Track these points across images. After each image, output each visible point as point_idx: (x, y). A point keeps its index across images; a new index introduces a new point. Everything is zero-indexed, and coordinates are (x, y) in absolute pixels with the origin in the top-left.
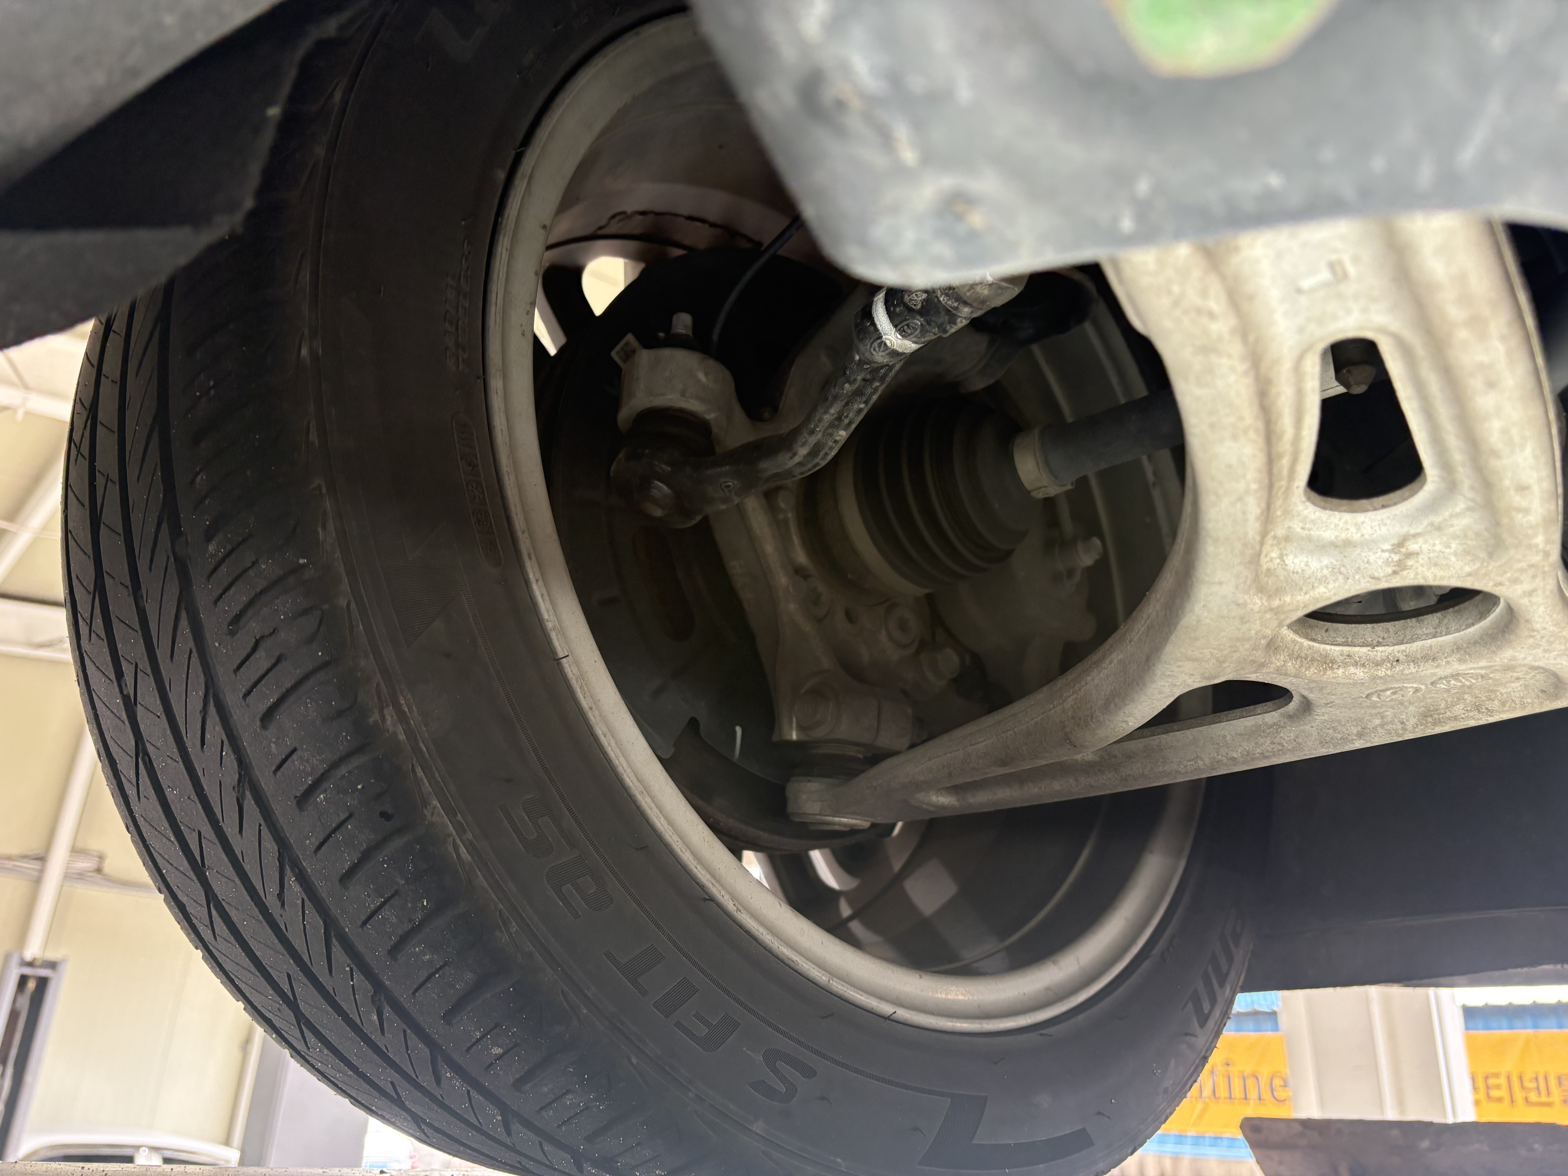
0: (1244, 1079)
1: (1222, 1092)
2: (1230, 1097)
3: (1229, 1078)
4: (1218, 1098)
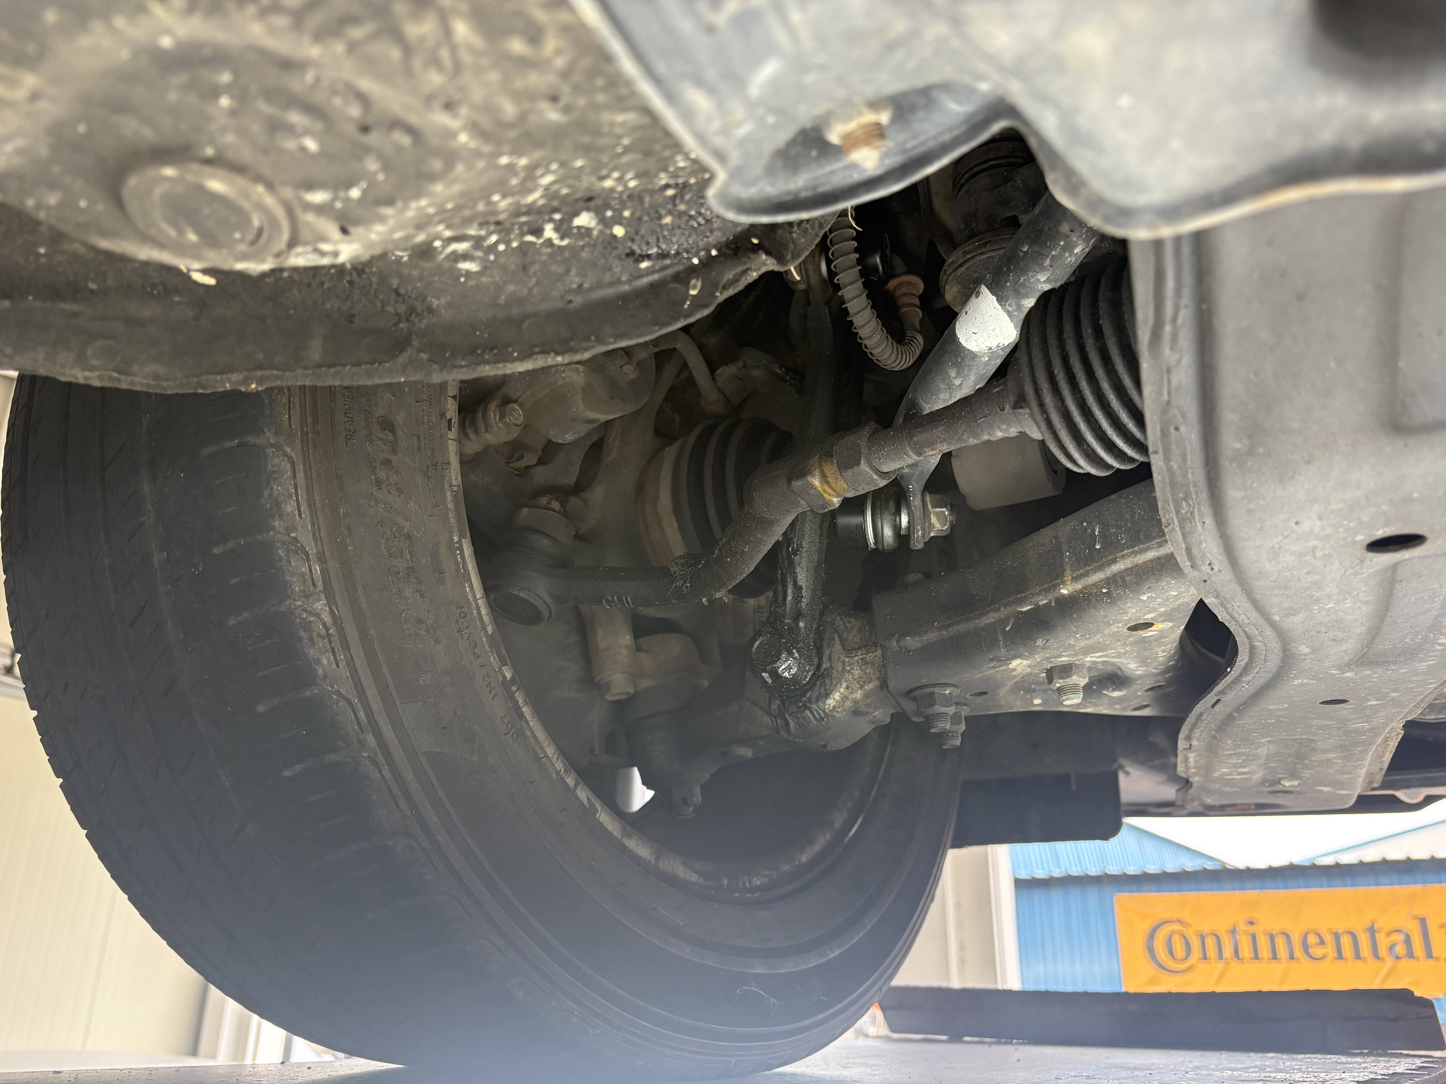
0: (1272, 938)
1: (1246, 951)
2: (1256, 957)
3: (1254, 937)
4: (1243, 959)
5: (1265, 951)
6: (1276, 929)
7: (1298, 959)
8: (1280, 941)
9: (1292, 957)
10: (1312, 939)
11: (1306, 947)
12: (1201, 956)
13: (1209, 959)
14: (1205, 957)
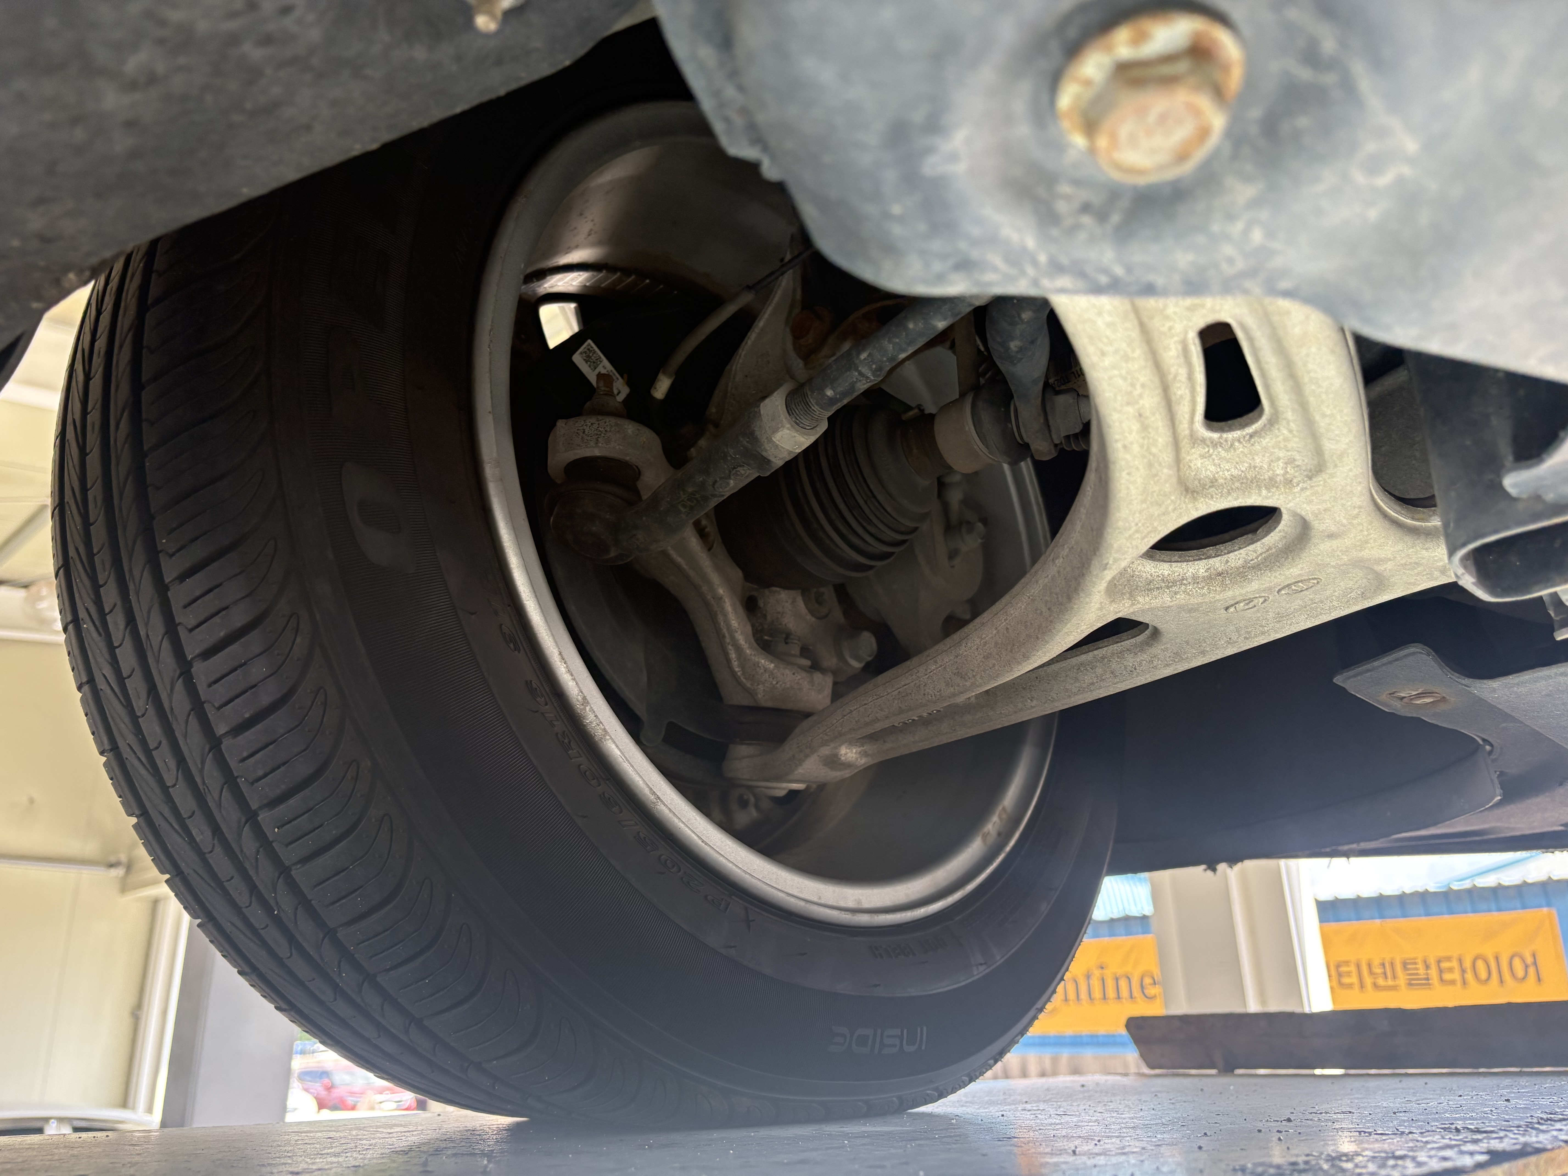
0: (1117, 980)
1: (1097, 993)
2: (1105, 998)
3: (1103, 980)
4: (1093, 1000)
5: (1111, 993)
6: (1120, 972)
7: (1135, 998)
8: (1123, 984)
9: (1131, 997)
10: (1147, 981)
11: (1142, 987)
12: (1063, 997)
13: (1069, 1000)
14: (1066, 1000)
